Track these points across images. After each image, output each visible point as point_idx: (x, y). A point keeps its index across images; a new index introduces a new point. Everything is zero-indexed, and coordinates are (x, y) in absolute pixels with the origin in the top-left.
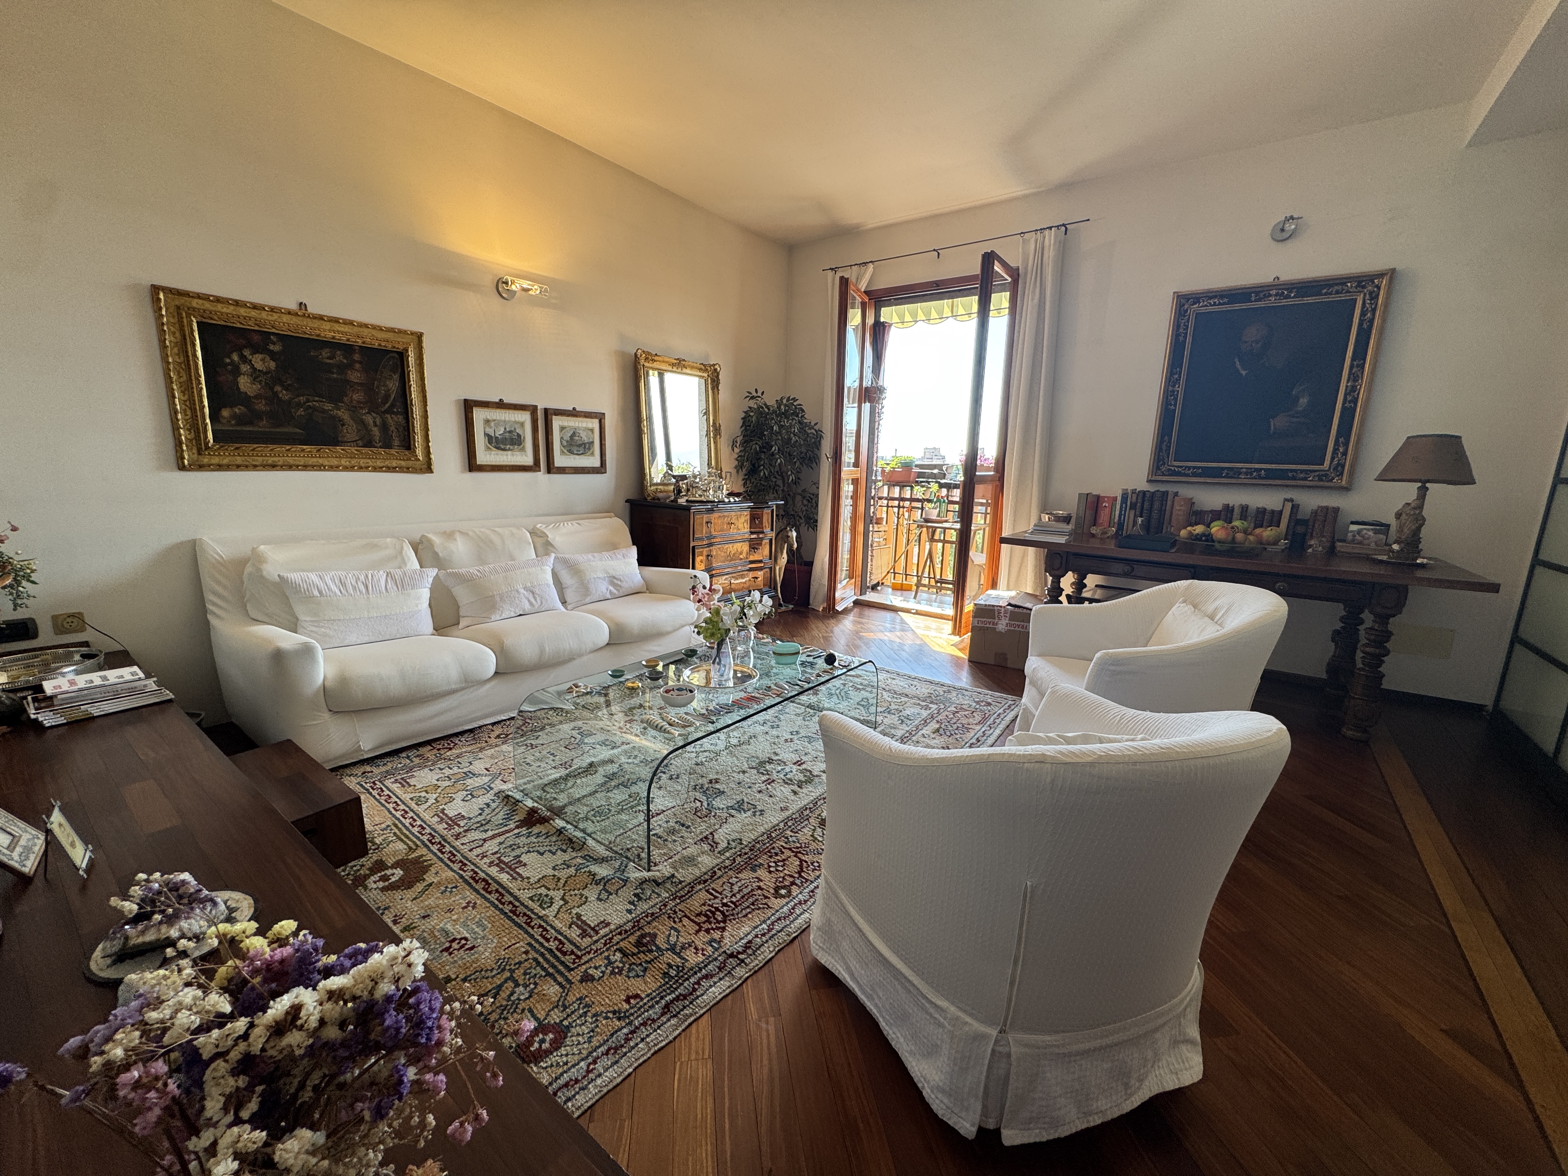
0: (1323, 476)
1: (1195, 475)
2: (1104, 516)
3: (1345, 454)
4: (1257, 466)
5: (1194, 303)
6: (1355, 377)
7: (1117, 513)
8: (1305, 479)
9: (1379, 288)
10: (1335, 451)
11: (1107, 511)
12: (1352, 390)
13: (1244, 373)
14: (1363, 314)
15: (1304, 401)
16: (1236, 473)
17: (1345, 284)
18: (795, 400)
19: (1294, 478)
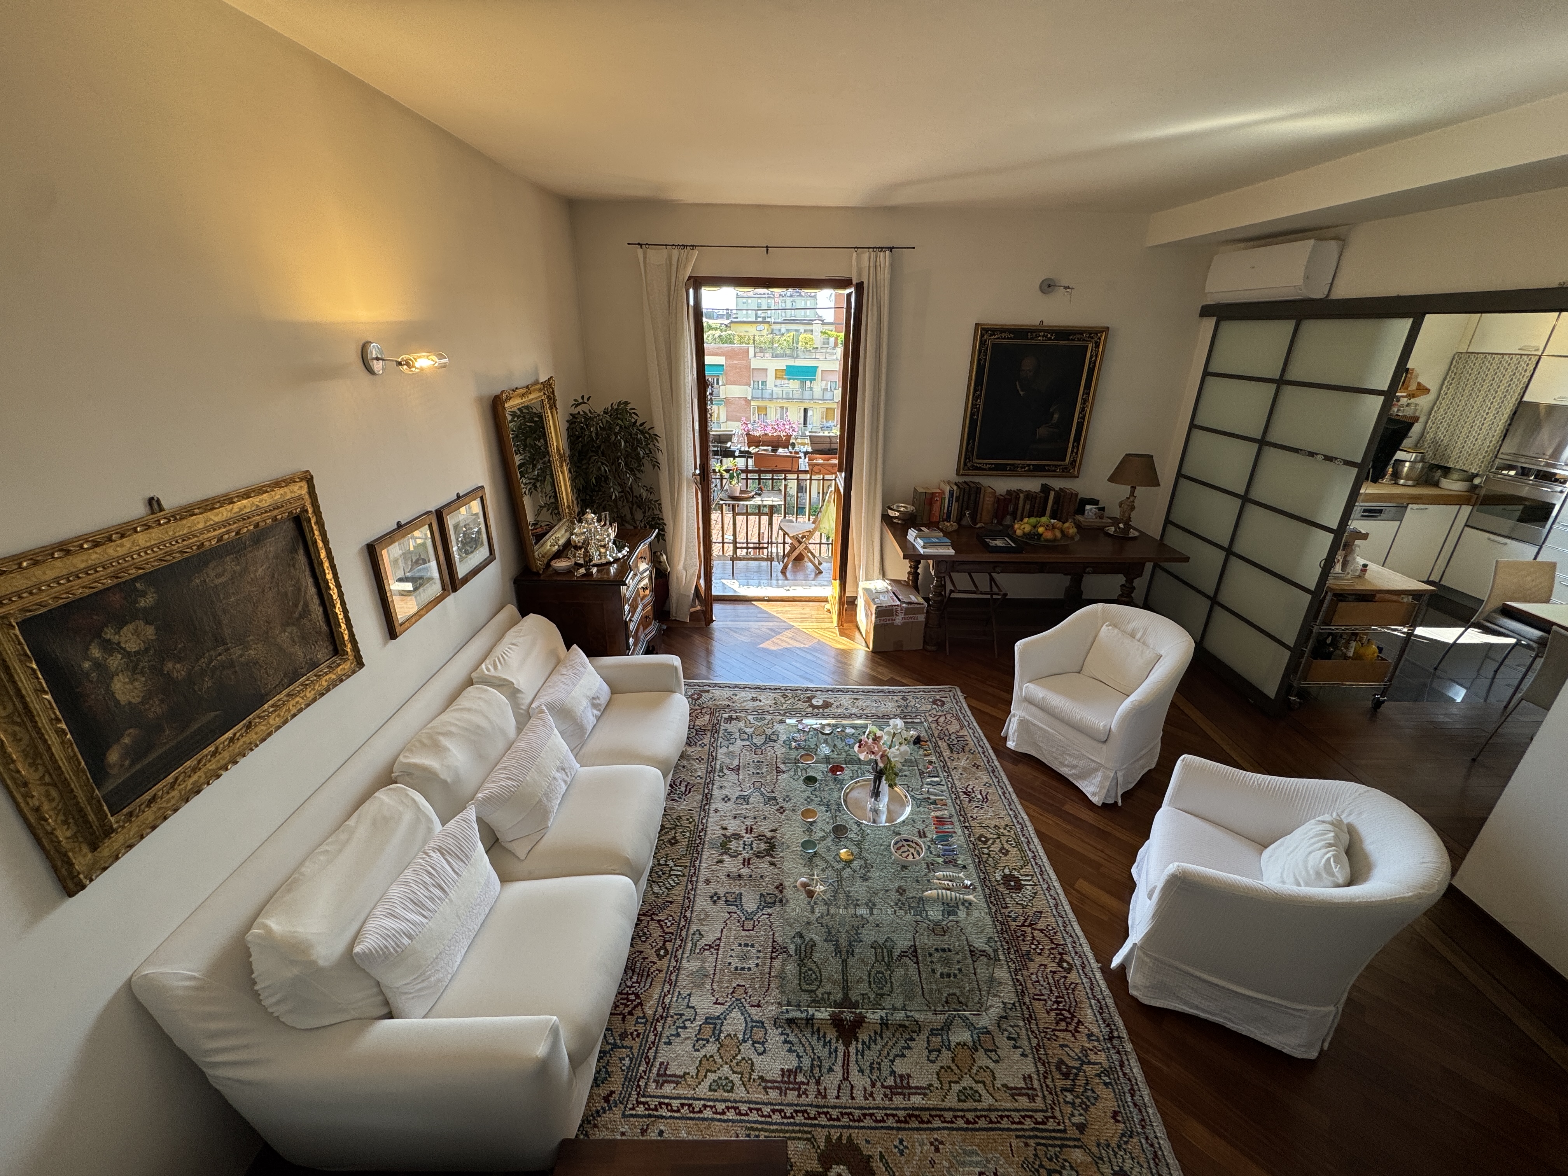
0: (1065, 469)
1: (990, 469)
2: (936, 508)
3: (1077, 453)
4: (1028, 462)
5: (991, 335)
6: (1085, 401)
7: (946, 505)
8: (1055, 471)
9: (1100, 339)
10: (1072, 451)
11: (938, 504)
12: (1083, 409)
13: (1022, 393)
14: (1091, 357)
15: (1056, 416)
16: (1014, 468)
17: (1082, 334)
18: (626, 403)
19: (1049, 471)
